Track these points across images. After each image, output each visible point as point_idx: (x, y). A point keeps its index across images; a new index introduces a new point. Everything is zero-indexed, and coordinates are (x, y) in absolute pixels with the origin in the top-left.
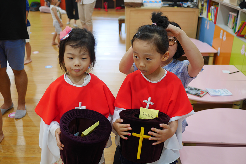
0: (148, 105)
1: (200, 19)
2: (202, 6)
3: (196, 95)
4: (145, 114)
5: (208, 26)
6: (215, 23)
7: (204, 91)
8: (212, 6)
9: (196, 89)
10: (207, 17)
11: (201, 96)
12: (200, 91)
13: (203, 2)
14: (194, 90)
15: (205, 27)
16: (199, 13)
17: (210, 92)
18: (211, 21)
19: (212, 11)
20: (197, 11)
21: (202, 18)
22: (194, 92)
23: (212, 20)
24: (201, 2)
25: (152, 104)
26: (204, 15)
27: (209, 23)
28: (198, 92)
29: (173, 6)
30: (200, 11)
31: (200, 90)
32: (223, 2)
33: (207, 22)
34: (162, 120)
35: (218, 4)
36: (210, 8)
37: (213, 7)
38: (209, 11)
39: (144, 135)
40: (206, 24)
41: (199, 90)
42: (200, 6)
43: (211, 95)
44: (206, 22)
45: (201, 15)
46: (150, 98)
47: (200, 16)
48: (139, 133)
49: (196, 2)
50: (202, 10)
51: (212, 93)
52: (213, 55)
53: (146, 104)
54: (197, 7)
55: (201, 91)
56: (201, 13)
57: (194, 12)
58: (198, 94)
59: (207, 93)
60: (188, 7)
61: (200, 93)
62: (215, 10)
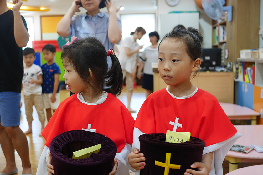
0: (175, 128)
1: (236, 83)
2: (237, 69)
3: (240, 151)
4: (173, 138)
5: (245, 89)
6: (254, 83)
7: (249, 148)
8: (248, 67)
9: (239, 146)
10: (244, 79)
11: (246, 152)
12: (244, 148)
13: (237, 66)
14: (237, 147)
15: (243, 90)
16: (234, 76)
17: (256, 148)
18: (249, 84)
19: (249, 72)
20: (232, 75)
21: (238, 82)
22: (237, 149)
23: (250, 82)
24: (235, 65)
25: (180, 125)
26: (240, 79)
27: (246, 85)
28: (242, 148)
29: (205, 71)
30: (235, 75)
31: (244, 146)
32: (260, 59)
33: (245, 85)
34: (195, 144)
35: (254, 63)
36: (246, 71)
37: (249, 69)
38: (245, 73)
39: (170, 164)
40: (243, 88)
41: (242, 147)
42: (234, 70)
43: (259, 152)
44: (243, 85)
45: (236, 78)
46: (177, 119)
47: (236, 80)
48: (164, 161)
49: (230, 67)
50: (237, 73)
51: (259, 149)
52: (255, 118)
53: (173, 126)
54: (232, 70)
55: (246, 148)
56: (237, 77)
57: (229, 76)
58: (242, 151)
59: (253, 149)
60: (222, 71)
61: (245, 149)
62: (252, 71)
